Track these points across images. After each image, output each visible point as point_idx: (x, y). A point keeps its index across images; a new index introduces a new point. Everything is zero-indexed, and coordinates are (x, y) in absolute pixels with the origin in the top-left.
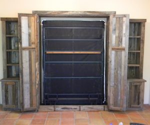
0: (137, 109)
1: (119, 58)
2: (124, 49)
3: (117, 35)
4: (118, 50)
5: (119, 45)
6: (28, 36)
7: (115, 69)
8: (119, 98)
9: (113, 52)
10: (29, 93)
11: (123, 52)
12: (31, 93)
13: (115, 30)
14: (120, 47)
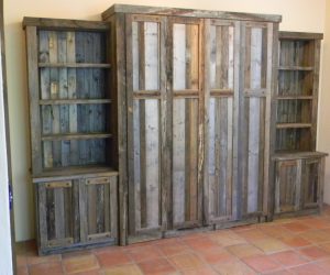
0: (312, 211)
1: (223, 113)
2: (231, 94)
3: (219, 63)
4: (222, 95)
5: (222, 85)
6: (184, 65)
7: (216, 136)
8: (224, 196)
9: (213, 100)
10: (183, 191)
11: (230, 100)
12: (187, 192)
13: (214, 52)
14: (224, 89)
